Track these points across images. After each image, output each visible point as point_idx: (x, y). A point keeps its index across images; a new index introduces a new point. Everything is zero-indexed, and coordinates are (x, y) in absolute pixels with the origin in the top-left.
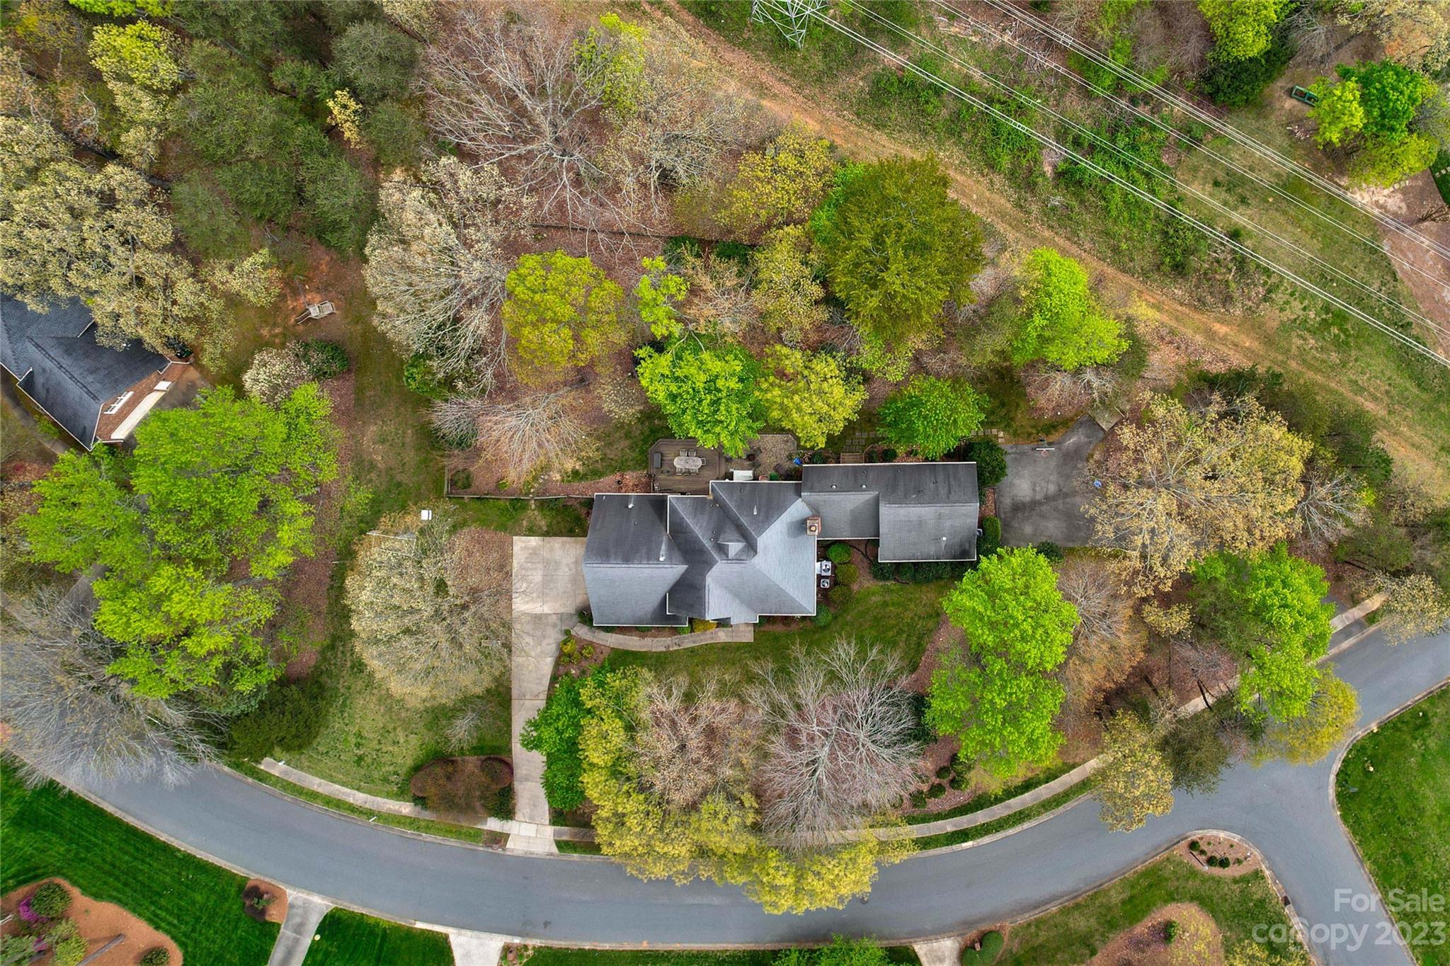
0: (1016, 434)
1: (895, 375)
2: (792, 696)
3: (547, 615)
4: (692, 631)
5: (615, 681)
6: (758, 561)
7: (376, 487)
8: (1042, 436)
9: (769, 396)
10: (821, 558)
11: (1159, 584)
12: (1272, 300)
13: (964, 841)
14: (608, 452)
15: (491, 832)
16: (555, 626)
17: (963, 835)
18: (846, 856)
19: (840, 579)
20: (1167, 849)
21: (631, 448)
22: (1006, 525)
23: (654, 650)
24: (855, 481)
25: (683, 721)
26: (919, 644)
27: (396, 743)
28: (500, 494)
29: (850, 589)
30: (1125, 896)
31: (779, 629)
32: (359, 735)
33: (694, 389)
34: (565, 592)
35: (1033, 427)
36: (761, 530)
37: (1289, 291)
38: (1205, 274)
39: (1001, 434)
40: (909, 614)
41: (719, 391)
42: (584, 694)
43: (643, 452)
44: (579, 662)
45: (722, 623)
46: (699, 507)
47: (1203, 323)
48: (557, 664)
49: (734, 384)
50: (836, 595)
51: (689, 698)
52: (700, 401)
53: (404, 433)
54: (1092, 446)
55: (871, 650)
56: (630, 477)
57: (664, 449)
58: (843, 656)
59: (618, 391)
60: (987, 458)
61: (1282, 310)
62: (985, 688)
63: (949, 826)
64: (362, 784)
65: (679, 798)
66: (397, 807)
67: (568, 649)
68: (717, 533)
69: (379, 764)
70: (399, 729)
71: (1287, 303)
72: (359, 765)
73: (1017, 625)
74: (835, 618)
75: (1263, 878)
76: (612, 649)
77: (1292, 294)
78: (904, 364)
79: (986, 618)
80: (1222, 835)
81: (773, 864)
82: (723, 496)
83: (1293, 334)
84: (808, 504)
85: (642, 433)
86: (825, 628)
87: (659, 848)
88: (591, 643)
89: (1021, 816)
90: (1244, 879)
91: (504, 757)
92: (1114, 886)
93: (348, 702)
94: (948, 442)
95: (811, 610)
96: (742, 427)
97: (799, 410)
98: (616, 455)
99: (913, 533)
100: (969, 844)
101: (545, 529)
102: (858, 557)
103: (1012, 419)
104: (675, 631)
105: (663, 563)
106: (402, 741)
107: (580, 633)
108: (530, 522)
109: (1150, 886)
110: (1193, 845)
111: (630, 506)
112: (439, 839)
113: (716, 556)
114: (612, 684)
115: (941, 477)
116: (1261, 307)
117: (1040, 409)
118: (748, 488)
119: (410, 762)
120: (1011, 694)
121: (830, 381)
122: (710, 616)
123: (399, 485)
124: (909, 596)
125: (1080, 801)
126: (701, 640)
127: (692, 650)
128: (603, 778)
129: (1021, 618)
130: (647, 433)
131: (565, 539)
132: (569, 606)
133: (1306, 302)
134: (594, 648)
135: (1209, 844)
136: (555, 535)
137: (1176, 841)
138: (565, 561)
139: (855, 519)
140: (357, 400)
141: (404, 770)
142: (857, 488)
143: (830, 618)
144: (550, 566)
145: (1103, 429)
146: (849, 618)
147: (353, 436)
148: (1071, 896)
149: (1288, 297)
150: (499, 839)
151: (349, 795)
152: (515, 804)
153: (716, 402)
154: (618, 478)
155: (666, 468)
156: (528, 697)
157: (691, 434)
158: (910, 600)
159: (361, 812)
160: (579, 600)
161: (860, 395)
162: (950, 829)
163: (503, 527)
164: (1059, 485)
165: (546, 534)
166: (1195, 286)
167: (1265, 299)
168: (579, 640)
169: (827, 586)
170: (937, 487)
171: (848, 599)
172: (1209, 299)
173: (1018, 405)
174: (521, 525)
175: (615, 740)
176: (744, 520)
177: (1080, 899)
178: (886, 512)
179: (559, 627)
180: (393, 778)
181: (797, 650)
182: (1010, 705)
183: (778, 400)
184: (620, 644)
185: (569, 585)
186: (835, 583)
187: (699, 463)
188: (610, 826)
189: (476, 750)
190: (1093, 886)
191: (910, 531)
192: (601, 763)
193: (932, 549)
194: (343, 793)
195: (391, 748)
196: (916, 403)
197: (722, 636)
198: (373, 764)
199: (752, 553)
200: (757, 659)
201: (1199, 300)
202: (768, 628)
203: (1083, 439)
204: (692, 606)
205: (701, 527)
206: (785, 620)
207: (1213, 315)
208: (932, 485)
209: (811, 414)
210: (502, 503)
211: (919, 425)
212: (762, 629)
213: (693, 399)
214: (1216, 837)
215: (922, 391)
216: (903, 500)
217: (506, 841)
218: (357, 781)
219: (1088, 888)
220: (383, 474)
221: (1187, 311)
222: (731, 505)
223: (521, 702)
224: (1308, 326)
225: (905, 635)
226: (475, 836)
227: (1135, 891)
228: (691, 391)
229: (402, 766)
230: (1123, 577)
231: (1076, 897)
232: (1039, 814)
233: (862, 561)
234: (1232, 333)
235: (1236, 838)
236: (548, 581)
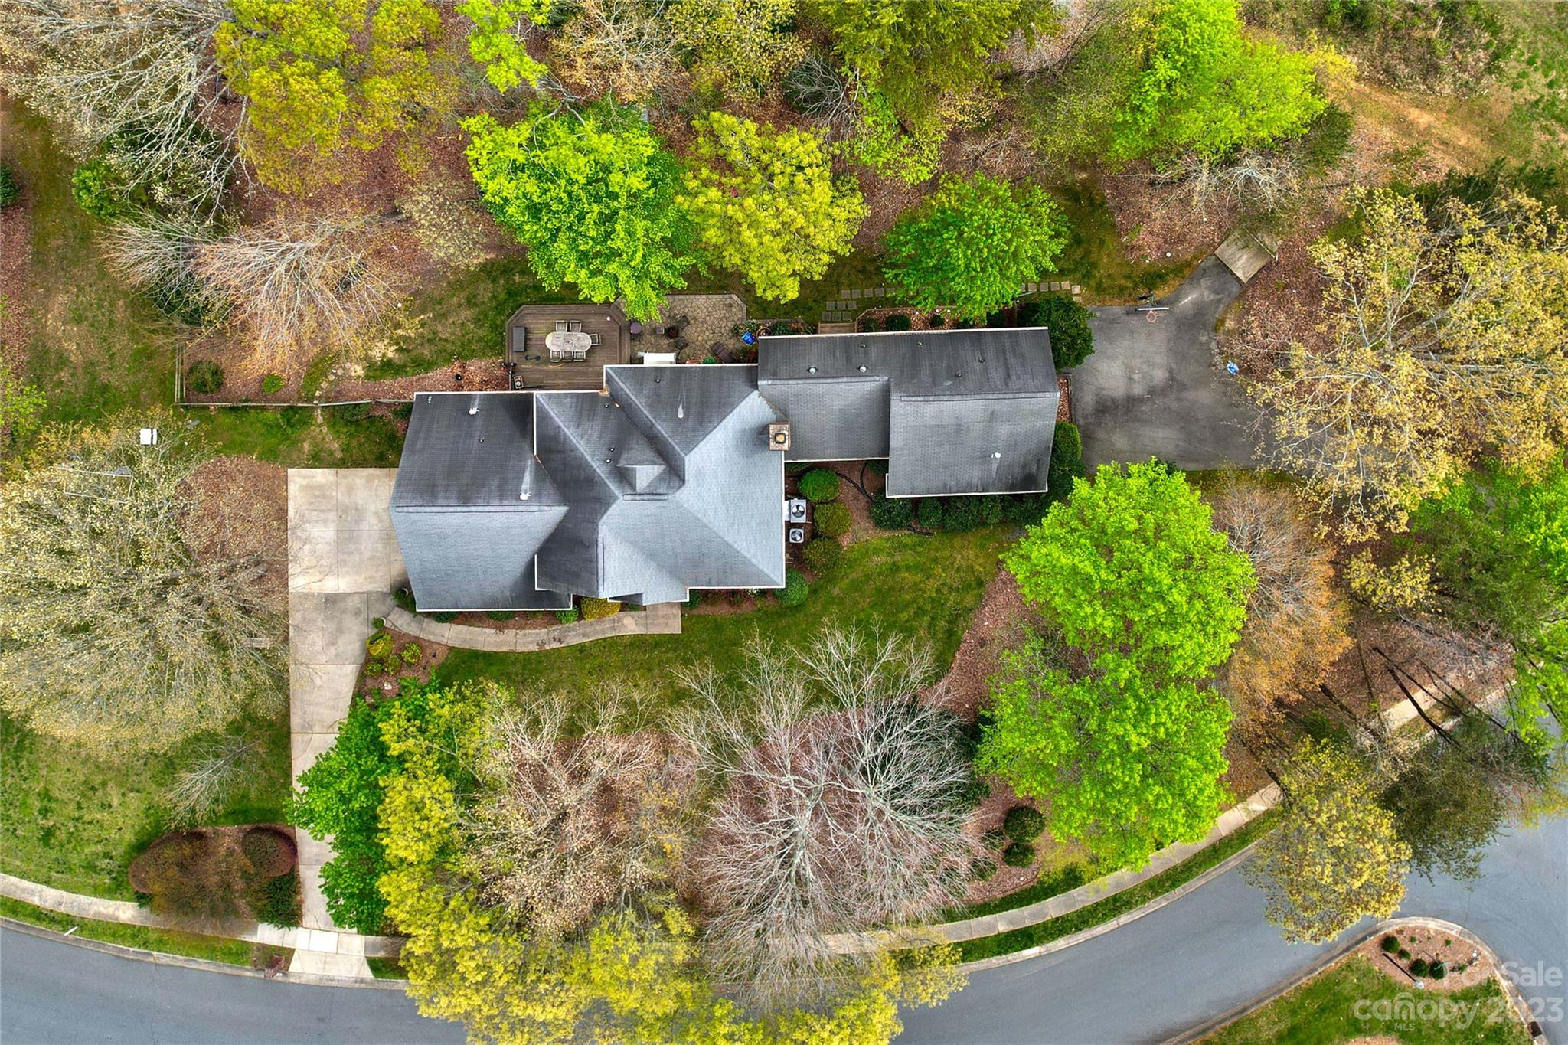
0: (1100, 289)
1: (917, 172)
2: (748, 727)
3: (346, 595)
4: (581, 617)
5: (443, 708)
6: (687, 496)
7: (69, 393)
8: (1142, 291)
9: (701, 200)
10: (791, 493)
11: (1386, 519)
12: (1500, 71)
13: (1026, 947)
14: (440, 328)
15: (263, 948)
16: (357, 613)
17: (1024, 937)
18: (851, 1013)
19: (821, 527)
20: (1347, 949)
21: (476, 321)
22: (1088, 437)
23: (519, 649)
24: (849, 360)
25: (558, 776)
26: (950, 633)
27: (106, 806)
28: (268, 401)
29: (839, 546)
30: (1282, 1027)
31: (723, 611)
32: (46, 795)
33: (569, 195)
34: (372, 558)
35: (1128, 277)
36: (690, 445)
37: (1526, 57)
38: (1395, 30)
39: (1077, 289)
40: (932, 584)
41: (614, 196)
42: (388, 730)
43: (495, 328)
44: (397, 672)
45: (629, 603)
46: (586, 408)
47: (1394, 108)
48: (362, 676)
49: (637, 182)
50: (814, 553)
51: (571, 733)
52: (581, 218)
53: (112, 305)
54: (1221, 307)
55: (883, 645)
56: (476, 368)
57: (529, 321)
58: (836, 656)
59: (441, 206)
60: (1063, 324)
61: (1515, 87)
62: (1105, 713)
63: (1001, 923)
64: (53, 874)
65: (550, 922)
66: (111, 910)
67: (379, 649)
68: (615, 452)
69: (80, 841)
70: (110, 784)
71: (1523, 75)
72: (47, 844)
73: (1160, 596)
74: (814, 592)
75: (1498, 993)
76: (452, 649)
77: (1530, 62)
78: (931, 153)
79: (1097, 586)
80: (1433, 925)
81: (724, 1030)
82: (626, 388)
83: (1535, 125)
84: (769, 400)
85: (494, 297)
86: (797, 608)
87: (518, 1009)
88: (417, 641)
89: (1115, 905)
90: (1468, 996)
91: (280, 826)
92: (1264, 1013)
93: (27, 743)
94: (1004, 290)
95: (777, 578)
96: (655, 264)
97: (753, 224)
98: (452, 334)
99: (947, 447)
100: (1033, 951)
101: (339, 455)
102: (847, 492)
103: (1094, 265)
104: (553, 618)
105: (526, 503)
106: (115, 803)
107: (399, 623)
108: (314, 443)
109: (1322, 1010)
110: (1388, 943)
111: (473, 412)
112: (180, 960)
113: (613, 487)
114: (438, 712)
115: (991, 352)
116: (1484, 81)
117: (1140, 248)
118: (667, 376)
119: (129, 837)
120: (1156, 726)
121: (808, 171)
122: (607, 591)
123: (105, 388)
124: (933, 554)
125: (1209, 878)
126: (597, 632)
127: (581, 649)
128: (415, 886)
129: (1167, 581)
130: (502, 296)
131: (371, 471)
132: (379, 581)
133: (1553, 74)
134: (421, 647)
135: (1412, 940)
136: (356, 464)
137: (1360, 936)
138: (372, 508)
139: (847, 426)
140: (36, 253)
141: (121, 849)
142: (853, 372)
143: (806, 592)
144: (348, 519)
145: (1238, 279)
146: (836, 591)
147: (31, 311)
148: (1197, 1029)
149: (1524, 65)
150: (276, 959)
151: (32, 893)
152: (302, 901)
153: (609, 218)
154: (457, 371)
155: (533, 352)
156: (317, 729)
157: (569, 278)
158: (935, 560)
159: (53, 920)
160: (395, 570)
161: (856, 207)
162: (1002, 928)
163: (271, 455)
164: (1171, 371)
165: (342, 464)
166: (1379, 49)
167: (1491, 69)
168: (398, 636)
169: (800, 540)
170: (986, 369)
171: (834, 562)
172: (1403, 70)
173: (1102, 242)
174: (300, 450)
175: (436, 812)
176: (662, 428)
177: (1211, 1034)
178: (902, 409)
179: (364, 615)
180: (103, 863)
181: (756, 647)
182: (1157, 745)
183: (717, 208)
184: (464, 640)
185: (380, 546)
186: (813, 535)
187: (586, 341)
188: (430, 970)
189: (236, 814)
190: (1231, 1012)
191: (940, 444)
192: (413, 858)
193: (975, 474)
194: (24, 890)
195: (99, 816)
196: (951, 221)
197: (630, 625)
198: (69, 842)
199: (676, 482)
200: (687, 662)
201: (1386, 71)
202: (706, 610)
203: (1208, 296)
204: (577, 575)
205: (588, 441)
206: (734, 597)
207: (1407, 95)
208: (977, 365)
209: (776, 234)
210: (269, 415)
211: (959, 256)
212: (695, 612)
213: (568, 212)
214: (1423, 929)
215: (961, 199)
216: (930, 389)
217: (288, 961)
218: (44, 870)
219: (1222, 1016)
220: (80, 371)
221: (1367, 90)
222: (640, 403)
223: (307, 737)
224: (1557, 112)
225: (927, 619)
226: (241, 953)
227: (1298, 1019)
228: (566, 199)
229: (116, 843)
230: (1322, 510)
231: (1205, 1031)
232: (1145, 899)
233: (856, 499)
234: (1438, 124)
235: (1454, 930)
236: (346, 539)
